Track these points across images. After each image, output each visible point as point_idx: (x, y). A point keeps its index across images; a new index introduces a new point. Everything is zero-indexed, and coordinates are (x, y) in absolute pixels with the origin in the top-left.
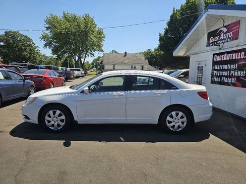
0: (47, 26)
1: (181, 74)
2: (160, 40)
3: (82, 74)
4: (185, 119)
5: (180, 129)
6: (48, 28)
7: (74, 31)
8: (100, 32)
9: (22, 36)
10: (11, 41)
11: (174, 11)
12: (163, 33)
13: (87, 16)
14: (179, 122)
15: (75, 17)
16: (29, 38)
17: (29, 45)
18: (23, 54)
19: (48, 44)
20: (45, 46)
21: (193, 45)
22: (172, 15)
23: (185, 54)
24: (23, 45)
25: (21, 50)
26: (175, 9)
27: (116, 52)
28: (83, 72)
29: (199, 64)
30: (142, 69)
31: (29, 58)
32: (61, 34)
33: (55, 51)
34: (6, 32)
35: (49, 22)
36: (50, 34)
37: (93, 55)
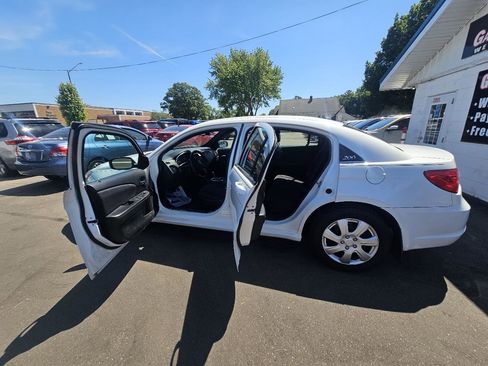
0: (212, 71)
1: (393, 124)
2: (366, 73)
4: (374, 241)
5: (359, 262)
6: (213, 74)
7: (242, 73)
8: (276, 72)
9: (189, 87)
10: (180, 95)
11: (396, 19)
12: (372, 61)
13: (260, 51)
14: (355, 246)
15: (243, 55)
16: (196, 89)
17: (197, 99)
18: (191, 109)
19: (214, 94)
20: (211, 97)
21: (427, 62)
22: (392, 28)
23: (405, 85)
24: (191, 98)
25: (189, 104)
26: (400, 17)
27: (299, 98)
29: (437, 100)
30: (334, 118)
31: (198, 113)
32: (226, 79)
33: (222, 102)
34: (175, 85)
35: (215, 65)
36: (215, 80)
37: (268, 104)
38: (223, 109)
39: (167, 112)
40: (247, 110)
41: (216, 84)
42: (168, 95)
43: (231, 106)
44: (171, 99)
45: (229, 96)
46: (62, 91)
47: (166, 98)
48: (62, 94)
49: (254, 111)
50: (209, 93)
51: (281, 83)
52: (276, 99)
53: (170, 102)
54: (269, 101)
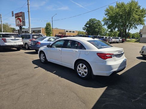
0: (106, 13)
3: (120, 40)
6: (106, 14)
7: (121, 13)
8: (143, 11)
9: (96, 20)
10: (91, 24)
13: (133, 1)
14: (83, 71)
15: (123, 5)
16: (100, 21)
17: (99, 25)
18: (96, 30)
19: (106, 24)
24: (96, 25)
25: (95, 28)
28: (121, 40)
32: (112, 16)
34: (90, 20)
35: (107, 11)
36: (107, 17)
37: (136, 28)
39: (85, 31)
41: (107, 19)
42: (87, 24)
44: (88, 26)
46: (47, 25)
47: (85, 26)
48: (47, 26)
50: (104, 23)
51: (145, 16)
52: (141, 25)
53: (87, 27)
54: (137, 26)
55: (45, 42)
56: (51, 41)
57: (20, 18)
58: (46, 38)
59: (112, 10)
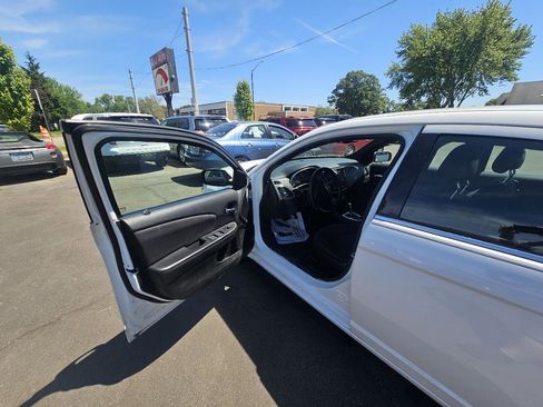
0: (400, 50)
6: (401, 54)
7: (449, 46)
10: (352, 86)
13: (492, 5)
15: (459, 17)
16: (374, 78)
17: (373, 89)
18: (362, 102)
19: (397, 82)
20: (391, 86)
24: (364, 90)
25: (361, 97)
32: (420, 58)
33: (405, 92)
34: (348, 75)
35: (406, 42)
36: (401, 62)
37: (486, 91)
38: (404, 101)
39: (333, 107)
40: (444, 101)
41: (402, 67)
42: (339, 87)
43: (418, 96)
44: (341, 91)
45: (418, 82)
47: (335, 91)
49: (456, 102)
50: (389, 81)
51: (524, 53)
52: (505, 82)
53: (339, 95)
54: (489, 86)
55: (232, 143)
56: (252, 136)
57: (163, 67)
58: (235, 127)
59: (422, 38)
